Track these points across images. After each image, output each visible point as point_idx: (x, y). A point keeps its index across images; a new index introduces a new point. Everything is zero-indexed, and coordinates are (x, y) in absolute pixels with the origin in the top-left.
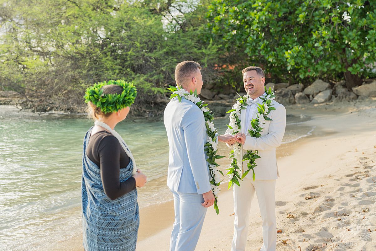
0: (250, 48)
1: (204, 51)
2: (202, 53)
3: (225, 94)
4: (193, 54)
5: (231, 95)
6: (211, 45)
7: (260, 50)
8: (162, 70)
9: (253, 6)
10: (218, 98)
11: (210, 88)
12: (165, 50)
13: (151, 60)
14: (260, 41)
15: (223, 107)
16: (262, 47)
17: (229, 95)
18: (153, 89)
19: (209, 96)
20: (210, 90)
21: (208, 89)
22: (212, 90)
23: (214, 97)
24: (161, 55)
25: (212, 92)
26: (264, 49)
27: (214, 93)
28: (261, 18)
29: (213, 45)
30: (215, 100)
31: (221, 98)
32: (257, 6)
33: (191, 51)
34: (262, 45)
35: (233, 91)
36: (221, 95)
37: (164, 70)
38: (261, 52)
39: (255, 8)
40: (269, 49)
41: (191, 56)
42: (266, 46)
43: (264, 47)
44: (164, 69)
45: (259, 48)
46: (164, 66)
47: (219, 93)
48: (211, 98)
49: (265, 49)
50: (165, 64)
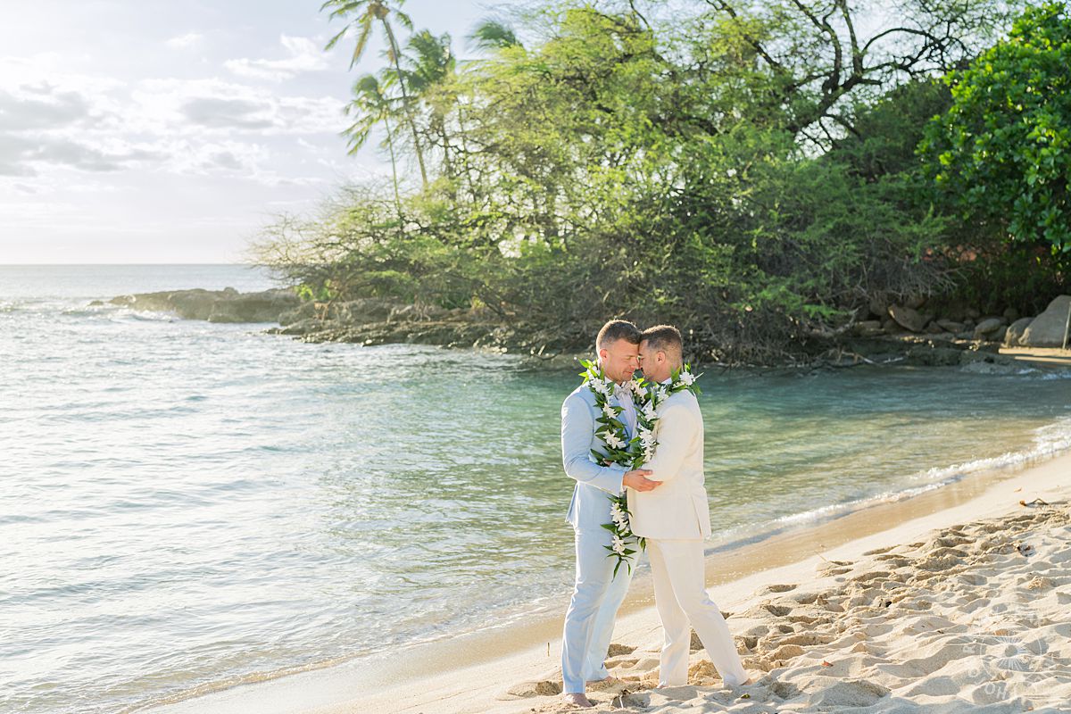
0: (1018, 223)
1: (915, 229)
2: (911, 233)
3: (953, 320)
4: (890, 234)
5: (969, 322)
6: (930, 216)
7: (1043, 229)
8: (825, 268)
9: (1030, 136)
10: (936, 328)
11: (916, 305)
12: (830, 226)
13: (802, 248)
14: (1043, 208)
15: (952, 350)
16: (1047, 222)
17: (962, 321)
18: (807, 308)
19: (914, 323)
20: (917, 309)
21: (911, 307)
22: (922, 309)
23: (926, 325)
24: (823, 235)
25: (923, 314)
26: (1051, 227)
27: (927, 317)
28: (1046, 162)
29: (935, 215)
30: (929, 332)
31: (945, 330)
32: (1038, 136)
33: (888, 228)
34: (1047, 217)
35: (972, 313)
36: (944, 323)
37: (829, 268)
38: (1045, 233)
39: (1034, 141)
40: (1063, 226)
41: (887, 239)
42: (1057, 220)
43: (1053, 222)
44: (829, 266)
45: (1040, 224)
46: (829, 259)
47: (937, 318)
48: (920, 329)
49: (1055, 226)
50: (831, 255)
